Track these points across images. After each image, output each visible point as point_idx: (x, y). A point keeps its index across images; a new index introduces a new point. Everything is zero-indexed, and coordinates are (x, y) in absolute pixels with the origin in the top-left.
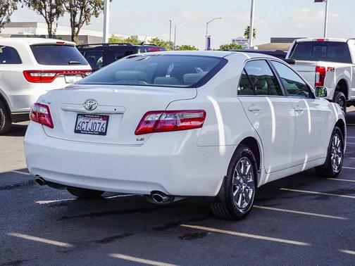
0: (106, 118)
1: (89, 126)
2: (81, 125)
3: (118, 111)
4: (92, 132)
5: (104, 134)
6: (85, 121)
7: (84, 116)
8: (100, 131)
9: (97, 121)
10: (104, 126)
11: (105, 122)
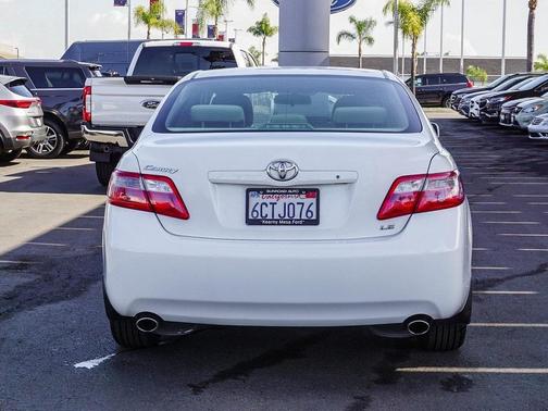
0: (312, 192)
1: (279, 210)
2: (258, 208)
3: (342, 179)
4: (288, 221)
5: (316, 222)
6: (268, 201)
7: (265, 193)
8: (304, 217)
9: (294, 199)
10: (313, 208)
11: (314, 200)
